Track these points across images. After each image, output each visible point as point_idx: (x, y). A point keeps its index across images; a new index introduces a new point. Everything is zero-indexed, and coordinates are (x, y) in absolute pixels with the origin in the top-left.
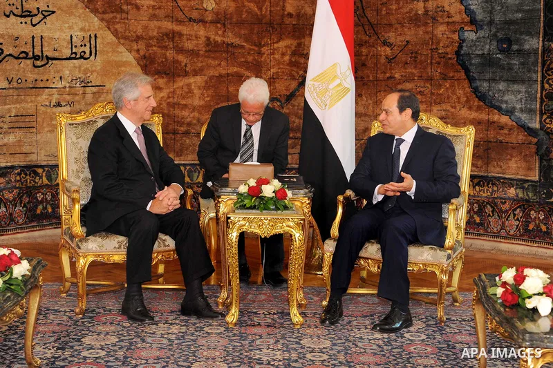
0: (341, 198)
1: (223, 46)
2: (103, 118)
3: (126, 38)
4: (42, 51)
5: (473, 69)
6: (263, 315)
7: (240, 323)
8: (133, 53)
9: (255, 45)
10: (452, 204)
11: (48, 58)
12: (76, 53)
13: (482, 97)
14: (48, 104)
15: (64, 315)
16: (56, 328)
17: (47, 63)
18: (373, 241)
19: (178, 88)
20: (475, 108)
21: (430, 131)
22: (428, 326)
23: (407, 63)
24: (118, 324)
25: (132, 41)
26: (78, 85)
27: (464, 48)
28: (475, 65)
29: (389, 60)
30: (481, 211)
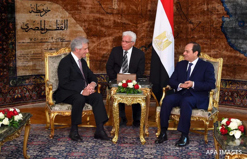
0: (164, 89)
1: (121, 24)
2: (64, 54)
3: (80, 21)
4: (45, 27)
5: (228, 34)
6: (130, 138)
7: (118, 142)
8: (83, 27)
9: (135, 23)
10: (212, 91)
11: (47, 30)
12: (59, 28)
13: (232, 46)
14: (47, 49)
15: (45, 138)
16: (41, 143)
17: (47, 32)
18: (177, 107)
19: (101, 42)
20: (229, 51)
21: (204, 60)
22: (200, 144)
23: (200, 31)
24: (67, 142)
25: (82, 22)
26: (59, 41)
27: (225, 25)
28: (229, 32)
29: (193, 30)
30: (232, 95)
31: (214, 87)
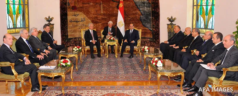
1: (104, 18)
3: (89, 18)
5: (142, 21)
6: (112, 57)
7: (108, 58)
9: (109, 18)
12: (82, 20)
13: (144, 25)
14: (78, 28)
17: (78, 22)
19: (97, 25)
26: (82, 25)
27: (141, 18)
29: (130, 20)
30: (144, 43)
31: (139, 38)
